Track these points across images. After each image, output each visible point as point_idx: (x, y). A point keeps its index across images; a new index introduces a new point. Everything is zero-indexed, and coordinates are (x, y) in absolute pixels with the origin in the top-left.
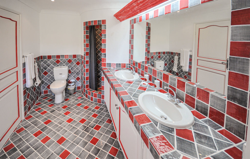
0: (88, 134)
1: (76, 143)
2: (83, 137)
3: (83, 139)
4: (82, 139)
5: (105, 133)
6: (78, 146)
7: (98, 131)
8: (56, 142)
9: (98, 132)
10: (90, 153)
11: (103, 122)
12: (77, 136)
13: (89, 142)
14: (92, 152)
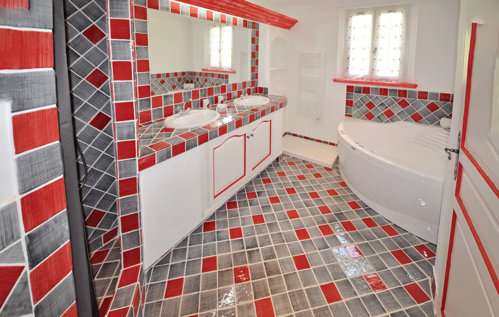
0: (257, 236)
1: (282, 237)
2: (267, 237)
3: (269, 234)
4: (270, 236)
5: (238, 216)
6: (281, 231)
7: (242, 227)
8: (311, 268)
9: (244, 225)
10: (274, 212)
11: (219, 234)
12: (274, 248)
13: (266, 223)
14: (271, 211)
